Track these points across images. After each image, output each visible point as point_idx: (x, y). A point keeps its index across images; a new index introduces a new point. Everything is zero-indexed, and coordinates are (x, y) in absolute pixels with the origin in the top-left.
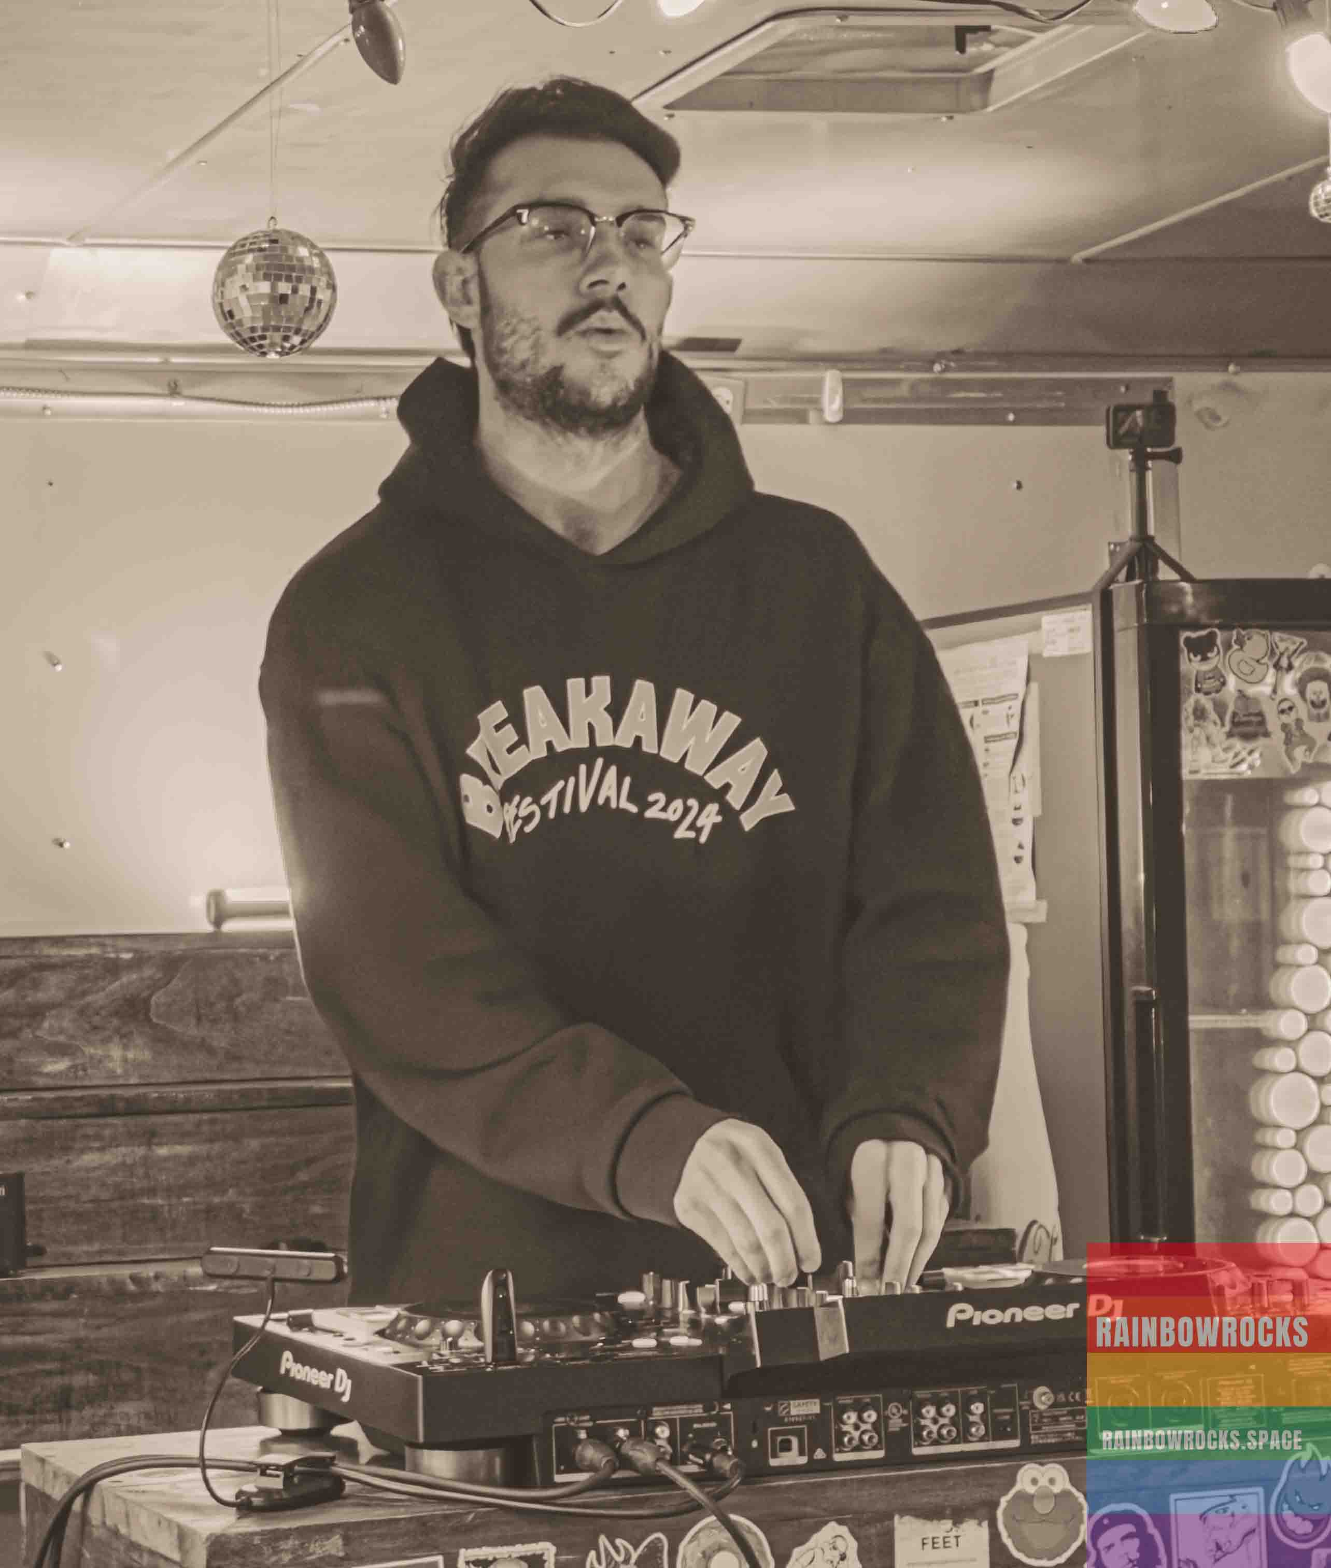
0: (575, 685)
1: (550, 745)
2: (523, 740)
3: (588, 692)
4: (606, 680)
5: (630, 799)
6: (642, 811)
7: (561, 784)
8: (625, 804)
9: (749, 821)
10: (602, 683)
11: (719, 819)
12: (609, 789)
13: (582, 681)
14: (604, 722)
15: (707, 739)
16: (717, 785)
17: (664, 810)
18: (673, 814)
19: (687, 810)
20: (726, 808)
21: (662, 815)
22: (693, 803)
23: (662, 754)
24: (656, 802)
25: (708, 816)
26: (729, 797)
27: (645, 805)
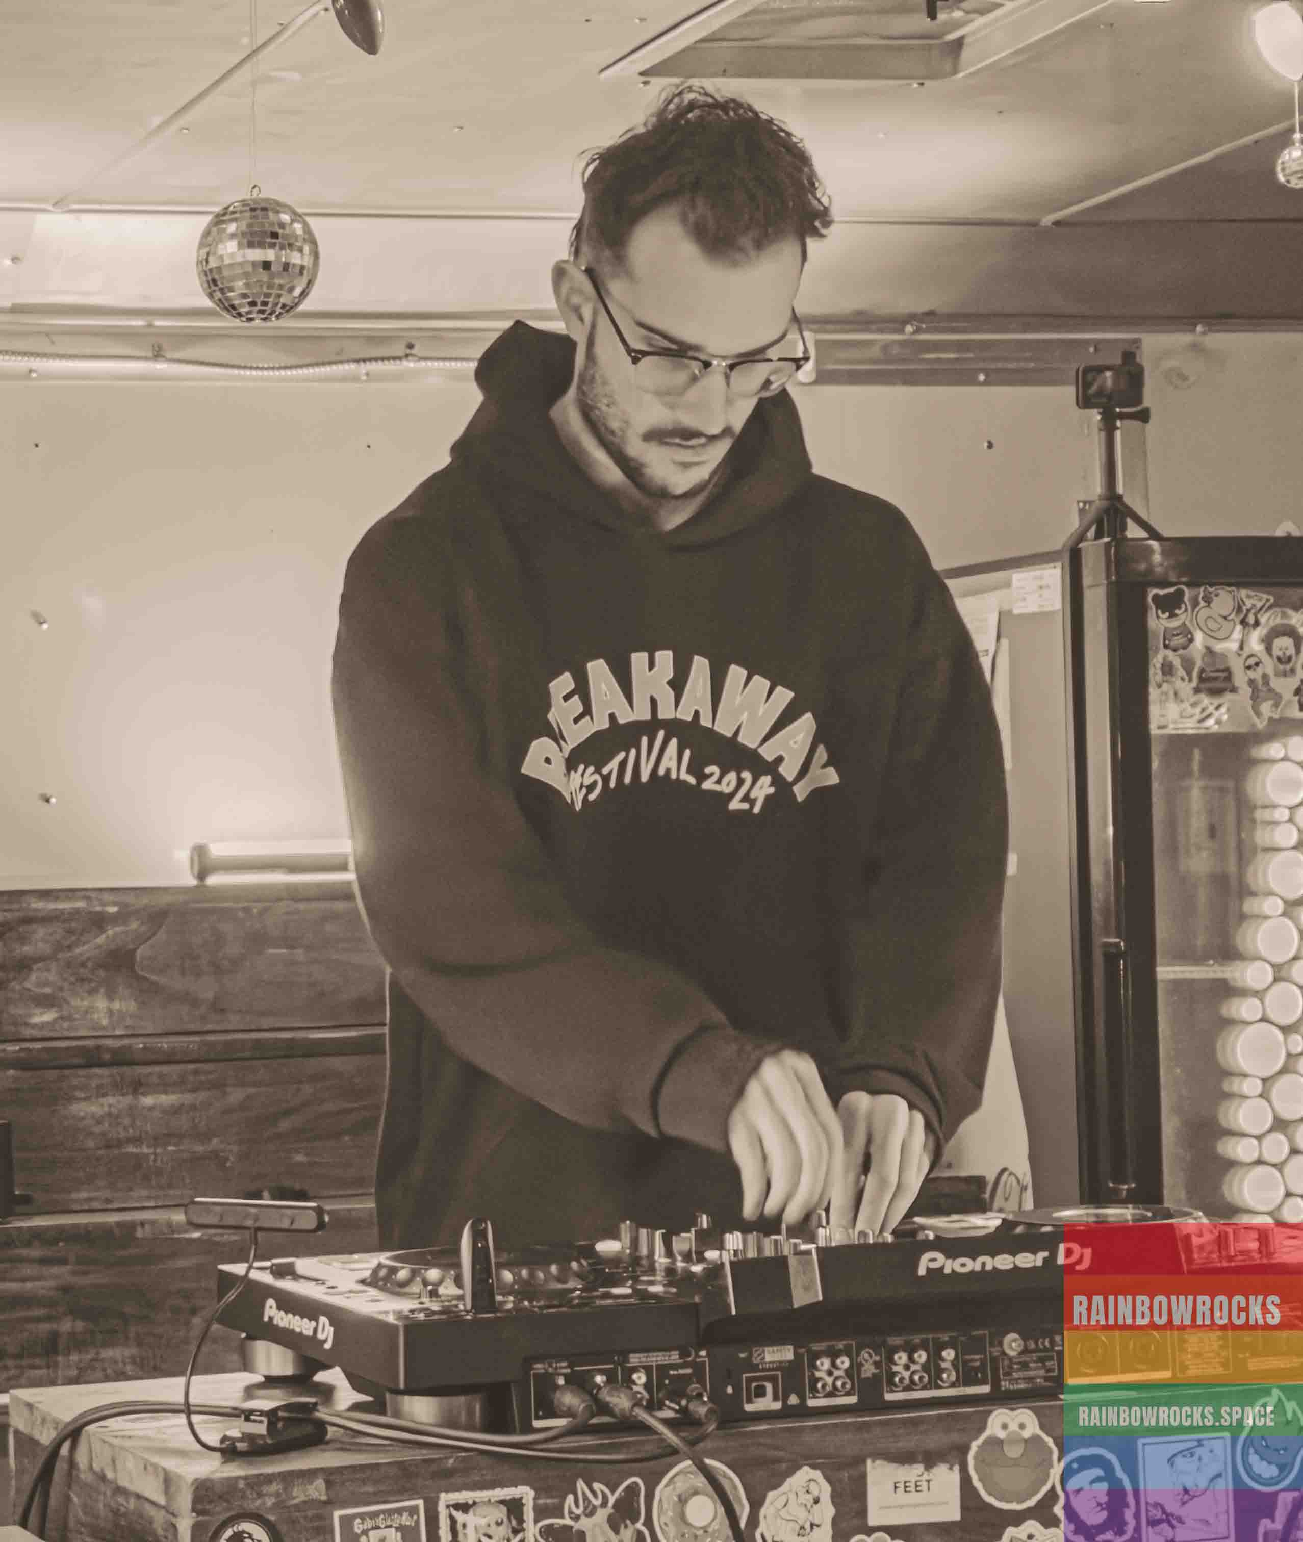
0: (639, 659)
1: (612, 717)
2: (587, 711)
3: (651, 665)
4: (669, 654)
5: (689, 771)
6: (699, 783)
7: (622, 755)
8: (685, 776)
9: (801, 792)
10: (665, 658)
11: (772, 790)
12: (669, 761)
13: (645, 655)
14: (666, 696)
15: (760, 713)
16: (770, 758)
17: (719, 782)
18: (727, 786)
19: (740, 782)
20: (779, 780)
21: (717, 788)
22: (747, 775)
23: (715, 728)
24: (712, 774)
25: (761, 788)
26: (781, 770)
27: (702, 777)
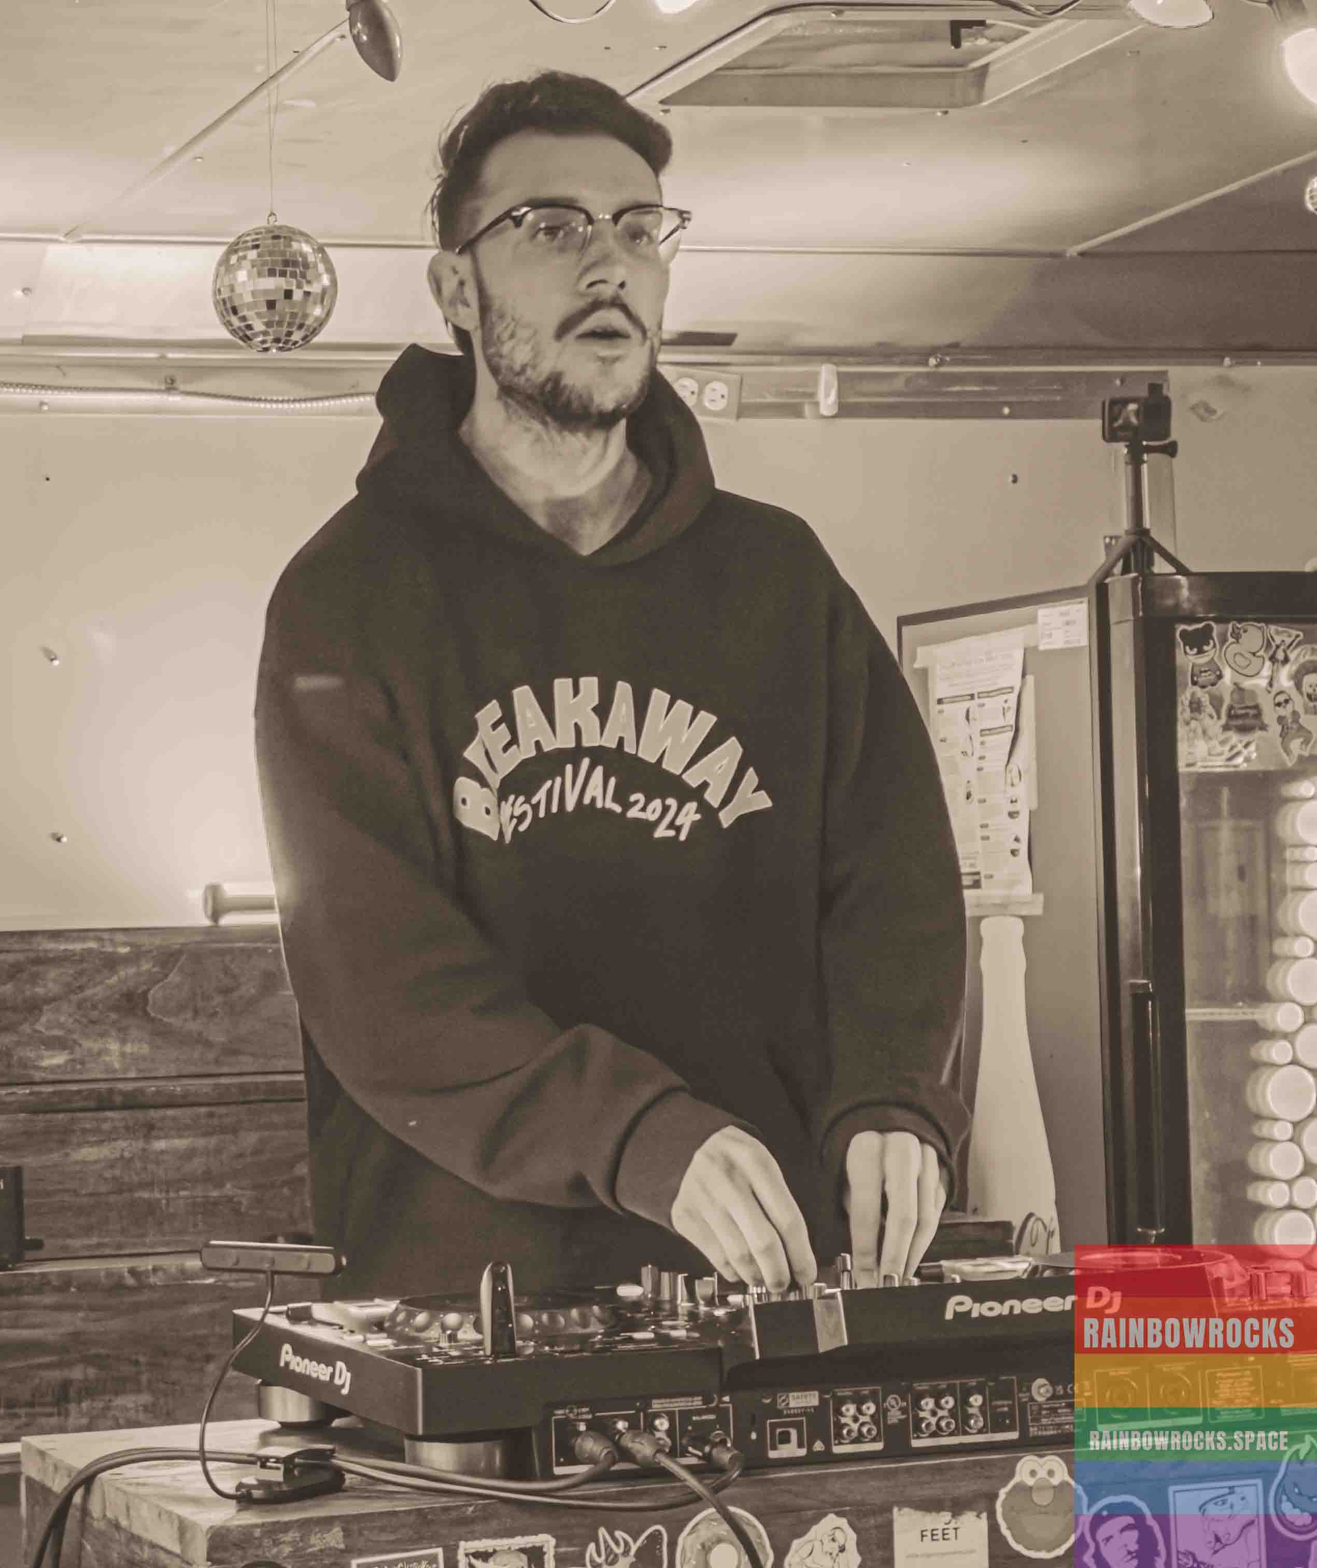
0: (562, 685)
1: (537, 745)
2: (514, 740)
3: (575, 692)
4: (594, 680)
6: (624, 810)
7: (548, 784)
8: (610, 805)
9: (726, 818)
10: (589, 684)
11: (697, 817)
12: (594, 791)
13: (569, 681)
14: (590, 723)
15: (683, 739)
16: (694, 784)
17: (644, 809)
18: (651, 815)
19: (666, 809)
20: (704, 807)
21: (642, 815)
22: (672, 802)
23: (640, 755)
24: (637, 802)
25: (686, 815)
26: (708, 796)
27: (627, 806)
